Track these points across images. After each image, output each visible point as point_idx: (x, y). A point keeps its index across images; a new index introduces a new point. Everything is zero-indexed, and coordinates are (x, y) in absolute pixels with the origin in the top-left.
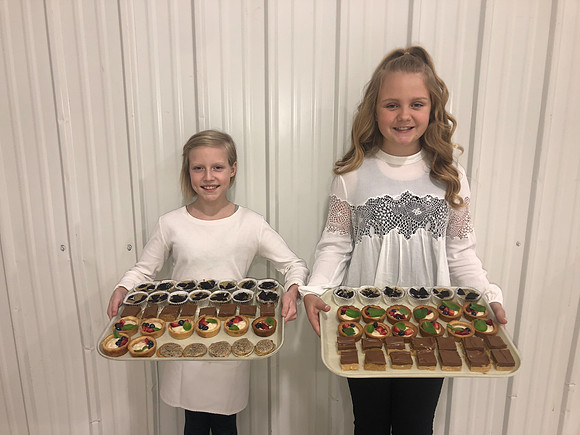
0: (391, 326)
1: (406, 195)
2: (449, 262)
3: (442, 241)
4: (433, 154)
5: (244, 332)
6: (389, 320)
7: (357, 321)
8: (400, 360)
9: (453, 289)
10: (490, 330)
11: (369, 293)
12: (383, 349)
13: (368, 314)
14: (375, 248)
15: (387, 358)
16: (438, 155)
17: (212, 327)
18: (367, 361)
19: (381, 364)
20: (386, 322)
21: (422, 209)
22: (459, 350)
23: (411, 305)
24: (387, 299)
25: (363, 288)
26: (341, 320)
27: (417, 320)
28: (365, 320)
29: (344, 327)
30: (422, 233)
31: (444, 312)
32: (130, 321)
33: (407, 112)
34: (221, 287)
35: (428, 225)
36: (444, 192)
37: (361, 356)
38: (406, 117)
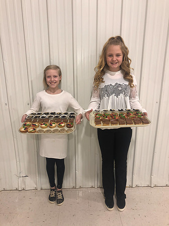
3: (128, 98)
4: (124, 71)
5: (63, 127)
17: (53, 125)
30: (122, 95)
32: (28, 123)
33: (115, 58)
34: (57, 114)
36: (128, 82)
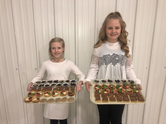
0: (110, 90)
1: (114, 54)
2: (126, 73)
3: (124, 67)
4: (122, 42)
5: (65, 95)
6: (109, 89)
7: (100, 89)
8: (112, 100)
9: (127, 80)
10: (137, 91)
11: (103, 81)
12: (107, 96)
13: (103, 87)
14: (105, 69)
15: (109, 99)
16: (123, 43)
17: (56, 94)
18: (103, 100)
19: (107, 100)
20: (108, 89)
21: (118, 58)
22: (129, 97)
23: (115, 85)
24: (108, 83)
25: (102, 80)
26: (95, 89)
27: (117, 88)
28: (102, 89)
29: (96, 90)
31: (125, 86)
32: (33, 92)
34: (60, 82)
35: (120, 62)
36: (125, 53)
37: (101, 99)
38: (114, 32)
